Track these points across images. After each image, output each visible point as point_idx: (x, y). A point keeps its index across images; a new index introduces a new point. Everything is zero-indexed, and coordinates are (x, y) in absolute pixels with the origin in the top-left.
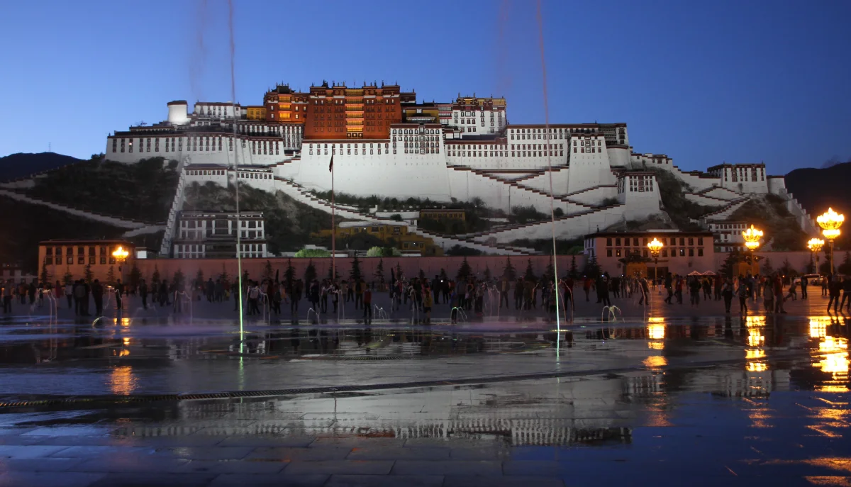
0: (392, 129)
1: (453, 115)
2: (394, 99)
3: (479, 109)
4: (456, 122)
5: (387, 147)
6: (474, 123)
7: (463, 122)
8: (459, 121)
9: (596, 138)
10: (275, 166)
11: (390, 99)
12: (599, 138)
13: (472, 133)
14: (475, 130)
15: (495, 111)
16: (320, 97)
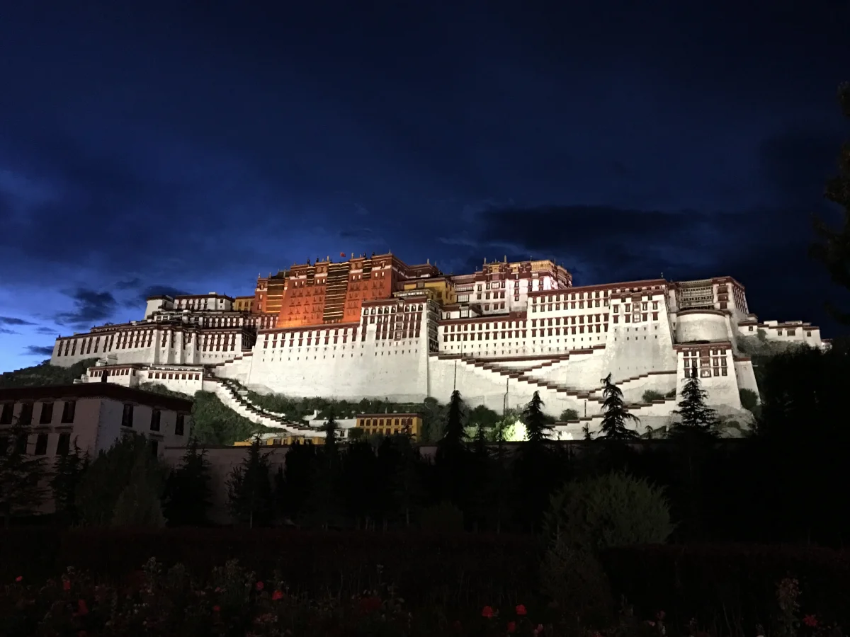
0: (363, 309)
1: (476, 288)
2: (385, 271)
3: (512, 277)
4: (479, 297)
5: (355, 332)
6: (503, 296)
7: (488, 297)
8: (484, 296)
9: (650, 299)
10: (223, 365)
11: (380, 272)
12: (655, 298)
13: (499, 311)
14: (503, 307)
15: (535, 278)
16: (301, 277)
